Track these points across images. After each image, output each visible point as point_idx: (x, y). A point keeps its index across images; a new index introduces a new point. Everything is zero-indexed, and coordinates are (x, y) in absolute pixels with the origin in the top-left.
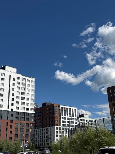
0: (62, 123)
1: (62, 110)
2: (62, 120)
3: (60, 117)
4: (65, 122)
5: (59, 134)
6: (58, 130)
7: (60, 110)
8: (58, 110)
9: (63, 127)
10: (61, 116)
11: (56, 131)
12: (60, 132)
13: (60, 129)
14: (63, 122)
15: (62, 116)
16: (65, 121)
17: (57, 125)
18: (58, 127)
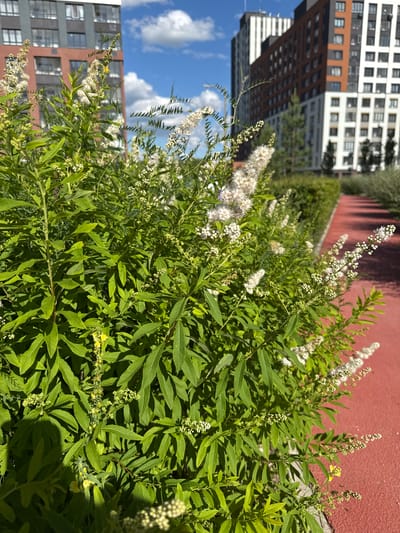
0: (363, 79)
1: (372, 21)
2: (364, 64)
3: (355, 54)
4: (382, 72)
5: (342, 125)
6: (342, 109)
7: (360, 17)
8: (349, 21)
9: (367, 96)
10: (365, 48)
11: (332, 114)
12: (351, 117)
13: (352, 102)
14: (369, 72)
15: (370, 49)
16: (379, 70)
17: (338, 88)
18: (343, 96)
